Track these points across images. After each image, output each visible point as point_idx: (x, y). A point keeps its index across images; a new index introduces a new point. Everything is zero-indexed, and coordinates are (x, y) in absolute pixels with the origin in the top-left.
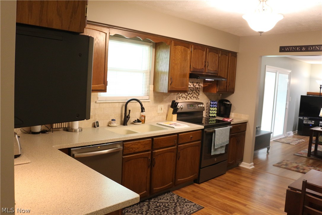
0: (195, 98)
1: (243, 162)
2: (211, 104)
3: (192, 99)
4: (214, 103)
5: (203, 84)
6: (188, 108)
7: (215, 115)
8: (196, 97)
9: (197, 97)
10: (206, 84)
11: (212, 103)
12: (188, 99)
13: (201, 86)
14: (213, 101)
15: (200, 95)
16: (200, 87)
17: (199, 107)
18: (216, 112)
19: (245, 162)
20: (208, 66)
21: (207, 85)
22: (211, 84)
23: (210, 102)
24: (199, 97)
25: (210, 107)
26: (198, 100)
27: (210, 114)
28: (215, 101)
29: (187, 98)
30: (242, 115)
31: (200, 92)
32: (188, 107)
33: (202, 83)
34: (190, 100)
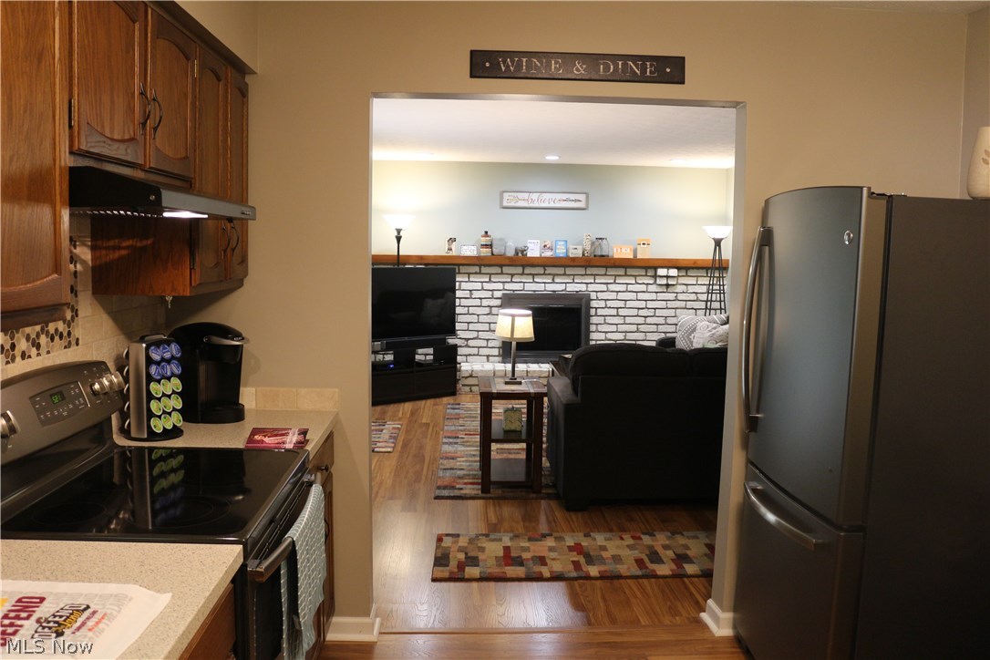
0: (57, 338)
1: (335, 620)
2: (149, 361)
3: (43, 350)
4: (167, 355)
5: (93, 248)
6: (43, 423)
7: (176, 419)
8: (65, 334)
9: (69, 333)
10: (111, 243)
11: (156, 357)
12: (23, 356)
13: (84, 262)
14: (158, 344)
15: (79, 320)
16: (79, 266)
17: (95, 393)
18: (177, 403)
19: (343, 614)
20: (155, 129)
21: (124, 252)
22: (150, 242)
23: (147, 349)
24: (77, 333)
25: (150, 379)
26: (74, 347)
27: (153, 422)
28: (168, 343)
29: (17, 352)
30: (303, 391)
31: (80, 297)
32: (39, 412)
33: (84, 244)
34: (36, 363)
